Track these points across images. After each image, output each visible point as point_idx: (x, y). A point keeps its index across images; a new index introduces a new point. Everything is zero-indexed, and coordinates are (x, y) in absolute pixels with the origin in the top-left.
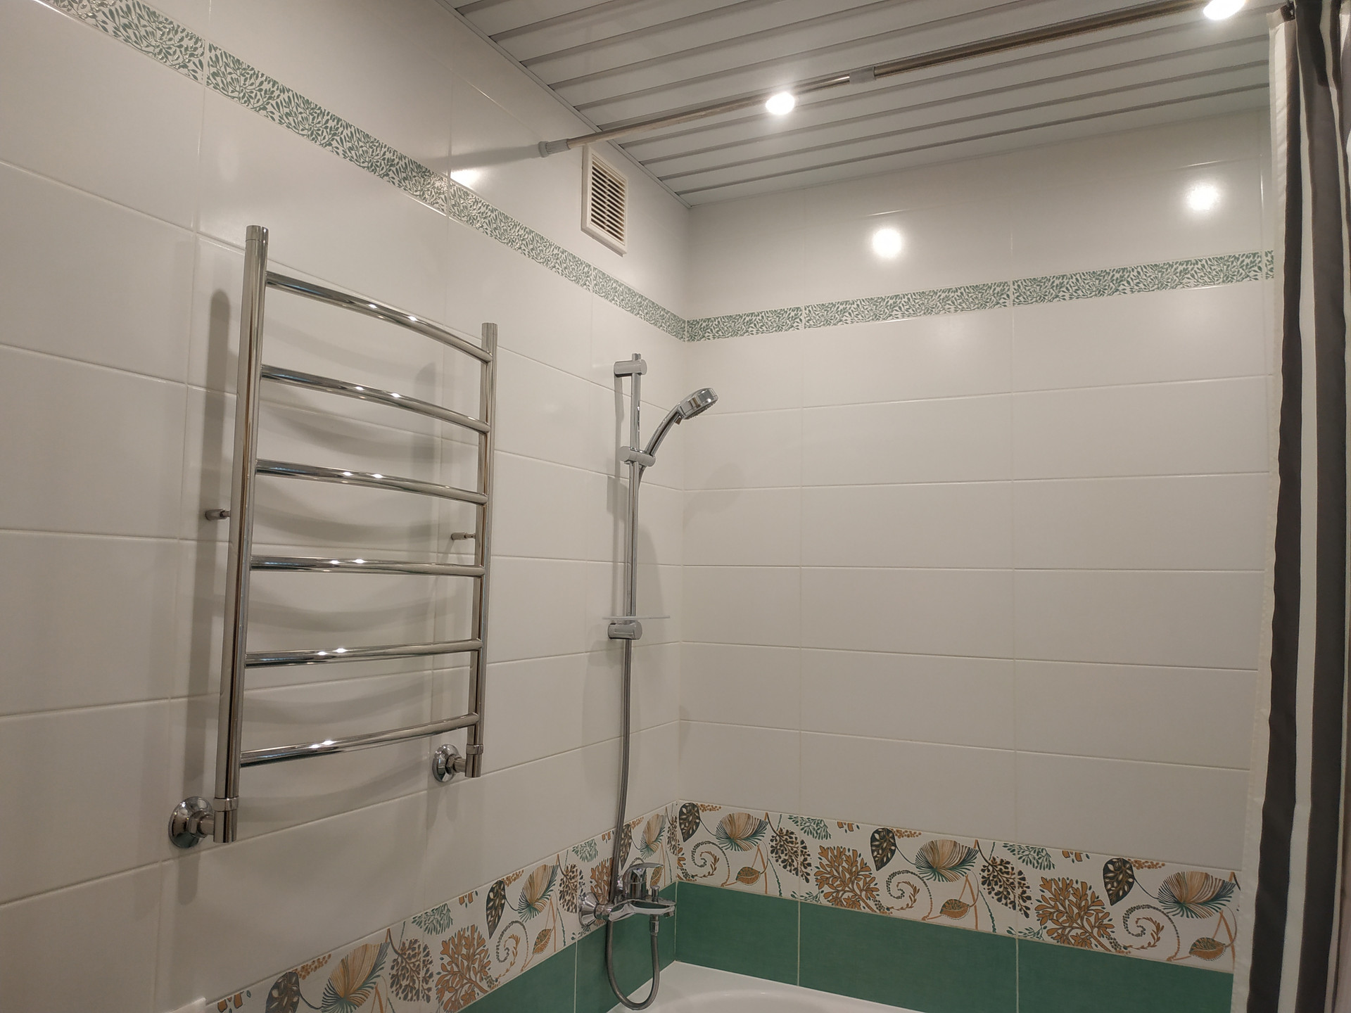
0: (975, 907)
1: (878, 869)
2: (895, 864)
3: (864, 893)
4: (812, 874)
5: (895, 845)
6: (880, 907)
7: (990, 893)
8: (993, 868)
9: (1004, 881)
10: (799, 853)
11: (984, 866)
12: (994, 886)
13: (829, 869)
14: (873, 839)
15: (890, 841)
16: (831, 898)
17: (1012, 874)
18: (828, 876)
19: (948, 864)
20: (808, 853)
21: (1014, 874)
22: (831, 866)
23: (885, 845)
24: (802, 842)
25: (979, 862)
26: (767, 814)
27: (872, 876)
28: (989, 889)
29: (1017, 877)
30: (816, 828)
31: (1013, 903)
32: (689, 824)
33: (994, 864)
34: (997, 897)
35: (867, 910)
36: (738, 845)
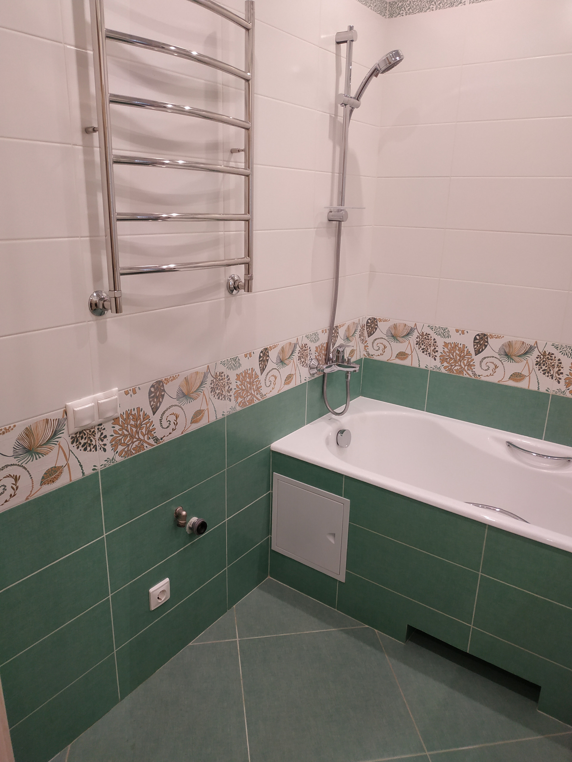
0: (530, 377)
1: (476, 355)
2: (487, 352)
3: (466, 367)
4: (438, 356)
5: (487, 342)
6: (475, 374)
7: (539, 370)
8: (544, 357)
9: (549, 364)
10: (432, 345)
11: (538, 355)
12: (542, 366)
13: (448, 354)
14: (475, 339)
15: (485, 340)
16: (448, 369)
17: (554, 360)
18: (447, 357)
19: (517, 354)
20: (437, 345)
21: (555, 360)
22: (450, 352)
23: (482, 342)
24: (434, 339)
25: (536, 353)
26: (416, 324)
27: (472, 358)
28: (539, 368)
29: (557, 362)
30: (443, 332)
31: (552, 376)
32: (371, 329)
33: (544, 354)
34: (543, 372)
35: (467, 376)
36: (398, 340)
